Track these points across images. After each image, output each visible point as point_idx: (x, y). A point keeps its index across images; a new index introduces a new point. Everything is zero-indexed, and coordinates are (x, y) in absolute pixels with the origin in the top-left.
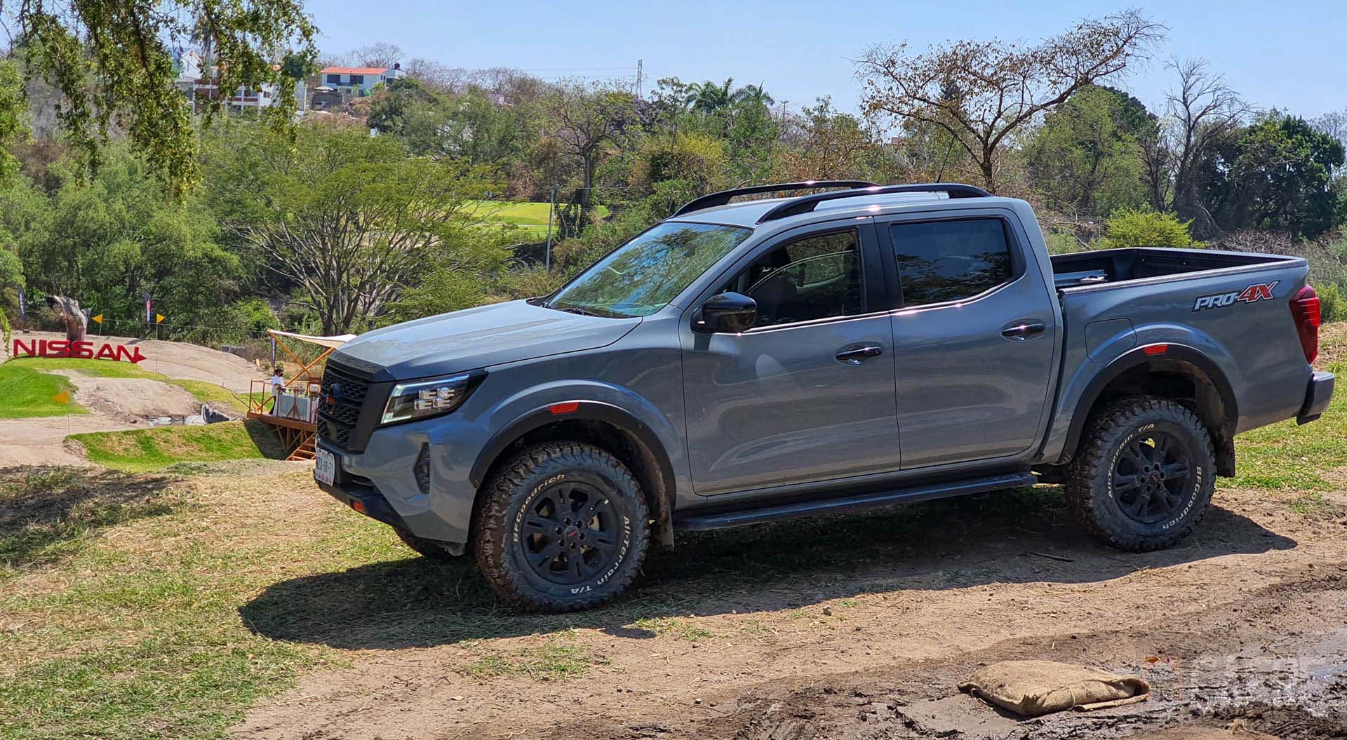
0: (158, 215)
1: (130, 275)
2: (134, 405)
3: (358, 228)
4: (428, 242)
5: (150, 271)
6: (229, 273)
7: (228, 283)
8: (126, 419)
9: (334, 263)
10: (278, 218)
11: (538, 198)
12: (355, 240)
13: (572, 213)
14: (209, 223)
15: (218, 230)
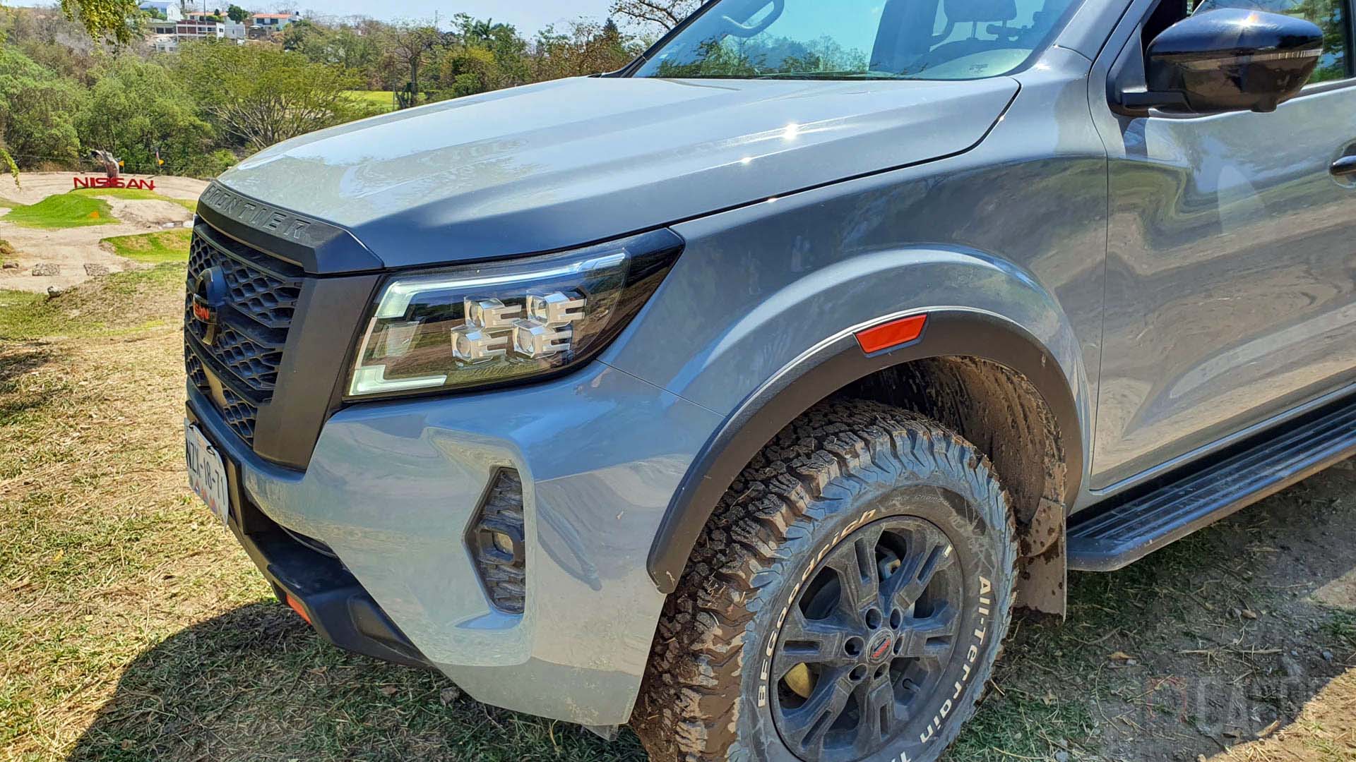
0: (159, 100)
1: (145, 139)
2: (150, 216)
3: (282, 107)
4: (324, 115)
5: (157, 134)
6: (207, 135)
7: (206, 141)
8: (144, 225)
9: (270, 128)
10: (233, 101)
11: (385, 89)
12: (282, 114)
13: (406, 96)
14: (190, 105)
15: (197, 109)
